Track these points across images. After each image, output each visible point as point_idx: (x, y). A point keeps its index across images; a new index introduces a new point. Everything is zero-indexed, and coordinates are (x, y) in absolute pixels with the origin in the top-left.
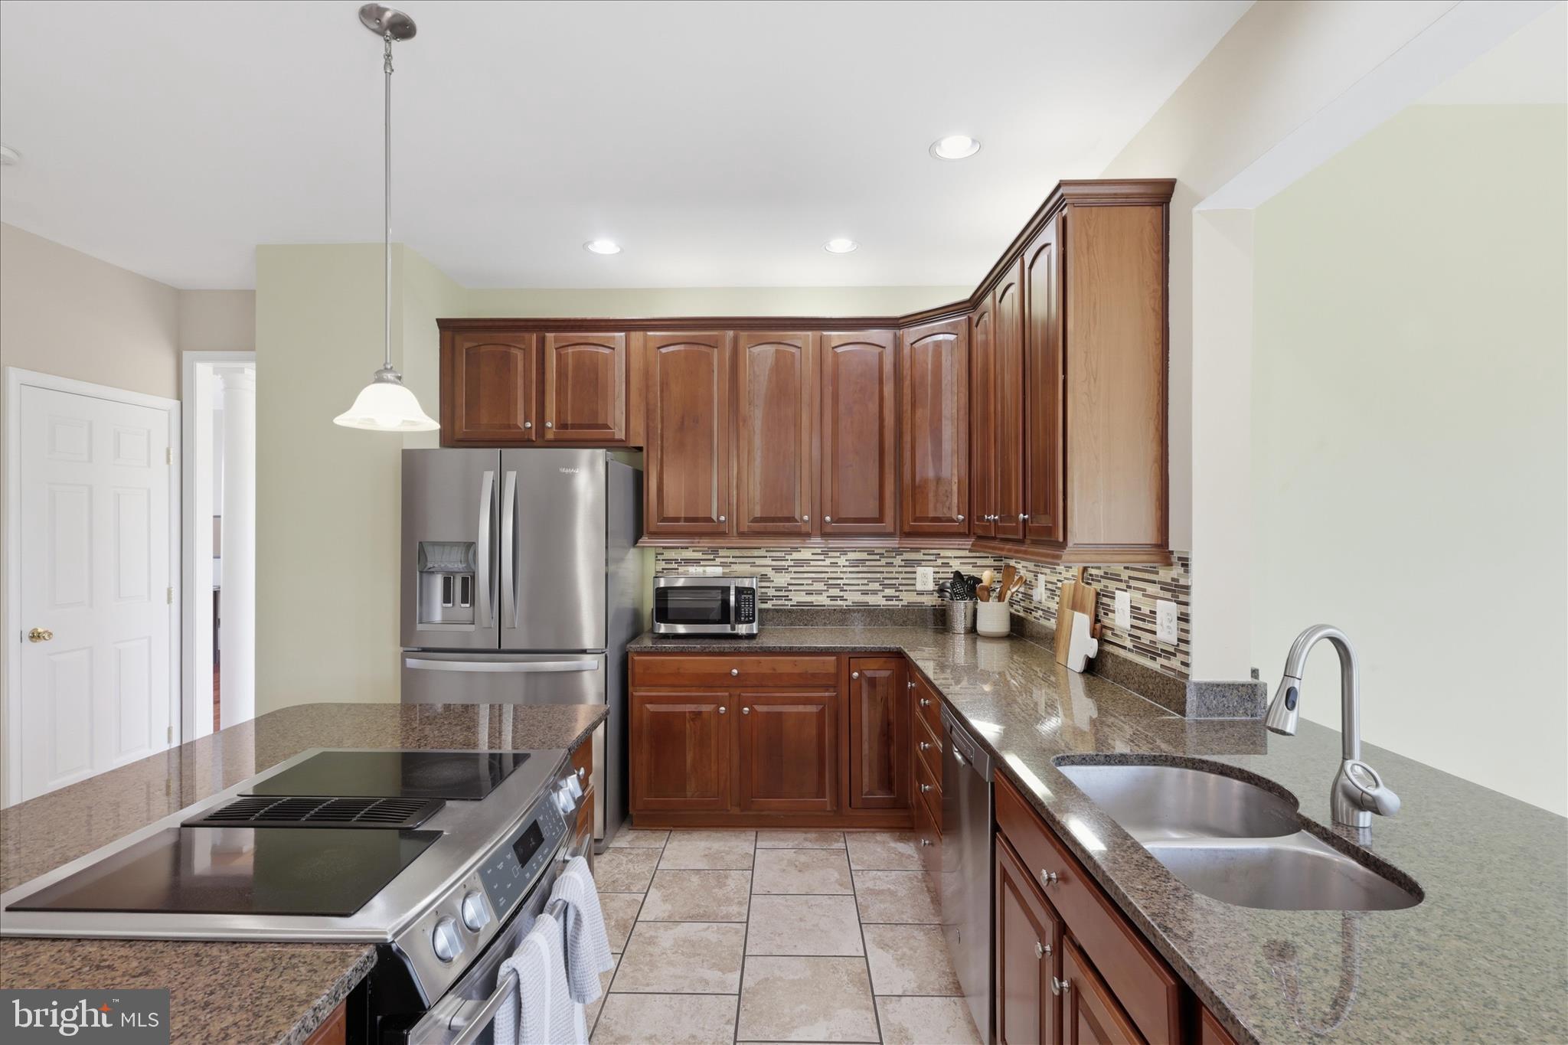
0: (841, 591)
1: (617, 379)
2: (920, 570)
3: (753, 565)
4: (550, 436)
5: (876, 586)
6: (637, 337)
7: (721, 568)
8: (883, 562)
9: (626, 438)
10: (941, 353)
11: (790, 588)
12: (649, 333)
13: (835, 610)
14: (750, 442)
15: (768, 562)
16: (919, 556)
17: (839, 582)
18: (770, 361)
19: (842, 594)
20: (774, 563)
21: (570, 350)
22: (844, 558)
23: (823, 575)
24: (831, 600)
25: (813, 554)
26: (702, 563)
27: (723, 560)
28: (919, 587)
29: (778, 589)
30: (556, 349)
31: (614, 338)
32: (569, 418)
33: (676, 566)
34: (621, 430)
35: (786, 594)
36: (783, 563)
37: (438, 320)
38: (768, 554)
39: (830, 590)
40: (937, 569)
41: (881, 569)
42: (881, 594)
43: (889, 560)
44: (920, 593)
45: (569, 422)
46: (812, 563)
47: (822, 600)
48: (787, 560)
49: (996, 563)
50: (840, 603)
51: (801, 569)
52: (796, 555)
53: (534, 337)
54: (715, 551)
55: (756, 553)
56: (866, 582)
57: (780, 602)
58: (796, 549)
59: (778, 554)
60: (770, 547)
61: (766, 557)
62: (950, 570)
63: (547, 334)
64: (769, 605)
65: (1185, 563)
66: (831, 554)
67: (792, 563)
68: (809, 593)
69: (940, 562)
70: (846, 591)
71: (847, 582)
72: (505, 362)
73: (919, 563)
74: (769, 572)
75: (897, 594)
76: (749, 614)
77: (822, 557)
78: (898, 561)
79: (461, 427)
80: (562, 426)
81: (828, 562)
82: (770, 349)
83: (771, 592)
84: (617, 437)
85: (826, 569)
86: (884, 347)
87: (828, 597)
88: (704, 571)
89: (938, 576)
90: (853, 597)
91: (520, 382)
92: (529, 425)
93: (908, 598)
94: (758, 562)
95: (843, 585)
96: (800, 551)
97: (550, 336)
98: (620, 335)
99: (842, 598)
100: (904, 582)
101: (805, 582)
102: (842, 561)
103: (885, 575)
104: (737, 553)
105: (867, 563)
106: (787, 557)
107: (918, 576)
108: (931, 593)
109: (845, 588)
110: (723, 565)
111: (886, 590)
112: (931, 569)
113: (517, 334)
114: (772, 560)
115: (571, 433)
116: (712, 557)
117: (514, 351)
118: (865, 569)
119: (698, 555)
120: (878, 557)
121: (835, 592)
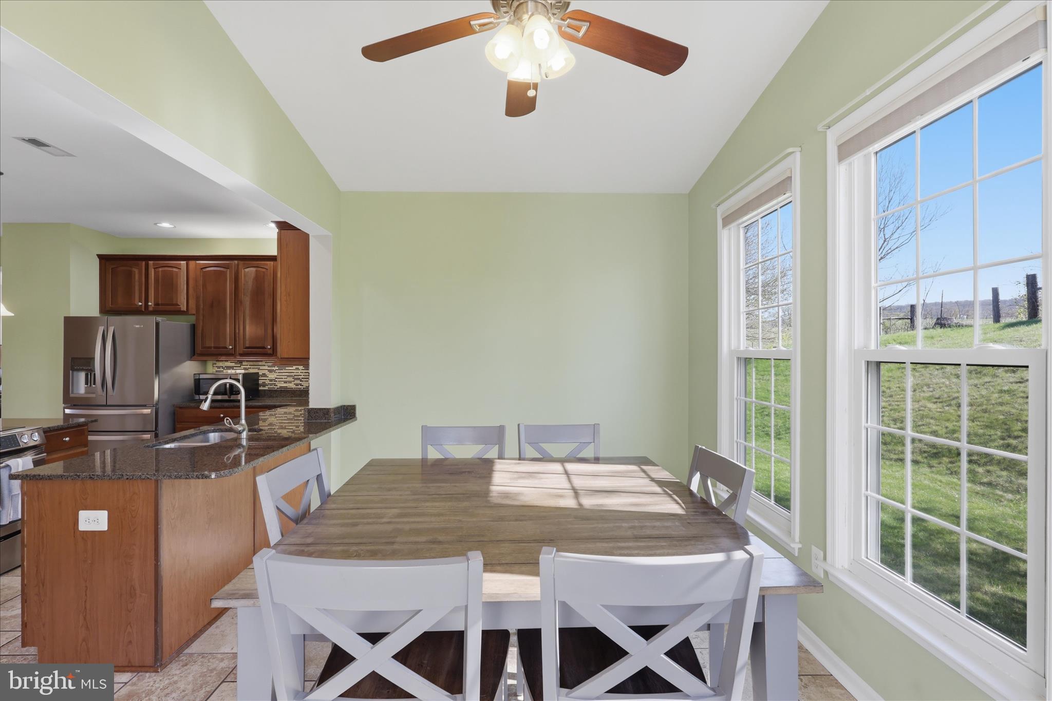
0: (300, 381)
1: (182, 283)
3: (259, 369)
4: (151, 309)
6: (192, 263)
7: (243, 371)
9: (187, 309)
11: (276, 380)
12: (197, 262)
14: (244, 313)
15: (266, 368)
17: (299, 377)
18: (253, 275)
20: (269, 368)
21: (160, 269)
23: (292, 374)
24: (295, 386)
26: (235, 368)
27: (244, 367)
29: (271, 380)
30: (154, 268)
31: (180, 264)
32: (160, 301)
33: (222, 370)
34: (184, 306)
35: (275, 383)
37: (97, 255)
38: (266, 364)
39: (295, 381)
45: (160, 303)
46: (287, 368)
47: (292, 386)
48: (275, 367)
50: (300, 387)
51: (282, 371)
53: (144, 263)
54: (241, 362)
55: (260, 363)
57: (271, 387)
59: (271, 364)
63: (150, 262)
64: (266, 388)
67: (277, 368)
68: (285, 382)
70: (303, 381)
71: (303, 377)
72: (130, 275)
74: (267, 372)
79: (109, 305)
80: (156, 304)
81: (294, 368)
82: (253, 269)
83: (267, 382)
84: (182, 310)
85: (293, 371)
87: (294, 384)
88: (236, 372)
91: (137, 284)
92: (140, 304)
97: (151, 263)
98: (183, 263)
99: (301, 385)
101: (283, 377)
102: (301, 367)
104: (252, 363)
110: (245, 369)
113: (136, 262)
115: (161, 308)
116: (239, 365)
117: (134, 269)
119: (233, 364)
121: (298, 382)
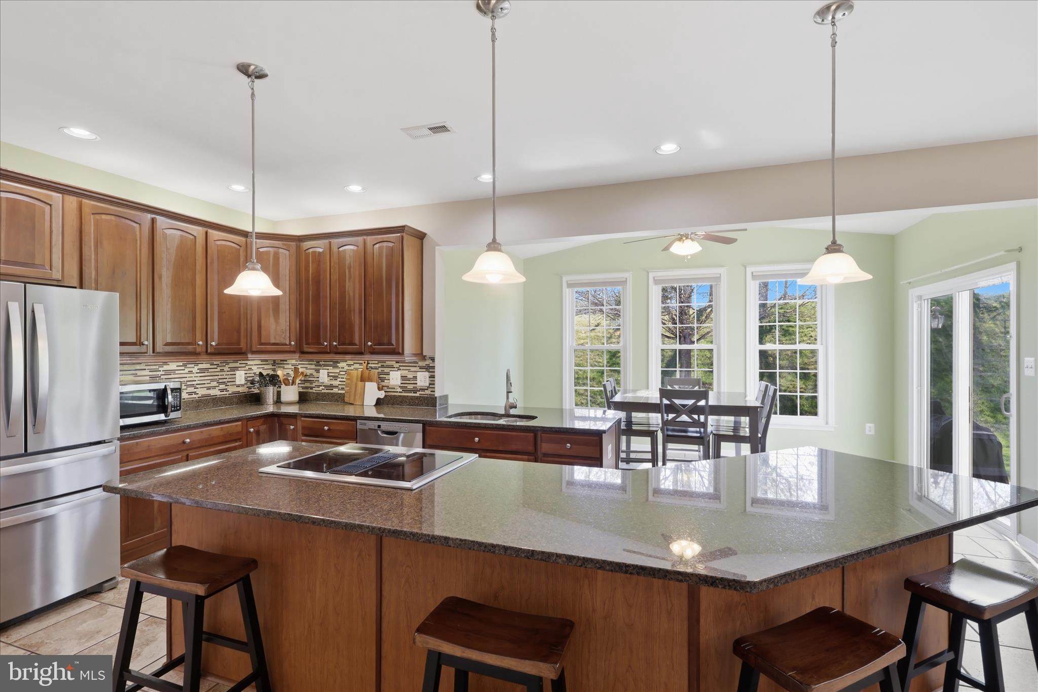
0: (195, 388)
1: (54, 231)
2: (237, 373)
5: (214, 384)
6: (71, 200)
8: (219, 369)
9: (62, 278)
10: (279, 258)
13: (193, 401)
15: (147, 373)
16: (237, 365)
17: (193, 383)
18: (177, 241)
19: (195, 390)
20: (151, 373)
22: (196, 368)
24: (189, 395)
25: (177, 366)
28: (238, 383)
31: (51, 196)
34: (57, 272)
36: (158, 373)
39: (188, 388)
40: (246, 372)
41: (217, 374)
42: (217, 388)
43: (222, 368)
44: (238, 386)
46: (177, 372)
48: (160, 371)
49: (273, 367)
50: (194, 396)
51: (170, 377)
52: (166, 367)
55: (138, 367)
56: (209, 382)
58: (166, 363)
59: (154, 367)
60: (148, 363)
61: (145, 369)
62: (252, 372)
65: (433, 359)
66: (188, 366)
67: (163, 373)
69: (247, 368)
70: (198, 388)
71: (199, 382)
73: (236, 369)
75: (226, 387)
76: (177, 405)
77: (183, 368)
78: (226, 369)
81: (187, 370)
82: (177, 233)
84: (54, 277)
86: (241, 247)
87: (187, 393)
89: (248, 375)
90: (202, 392)
93: (232, 389)
94: (139, 373)
95: (196, 384)
96: (169, 364)
98: (57, 196)
99: (195, 393)
100: (230, 380)
102: (195, 370)
103: (220, 377)
105: (210, 370)
106: (160, 369)
107: (237, 376)
108: (243, 385)
109: (197, 386)
111: (220, 386)
112: (244, 372)
114: (150, 371)
118: (209, 374)
120: (215, 366)
121: (191, 389)
